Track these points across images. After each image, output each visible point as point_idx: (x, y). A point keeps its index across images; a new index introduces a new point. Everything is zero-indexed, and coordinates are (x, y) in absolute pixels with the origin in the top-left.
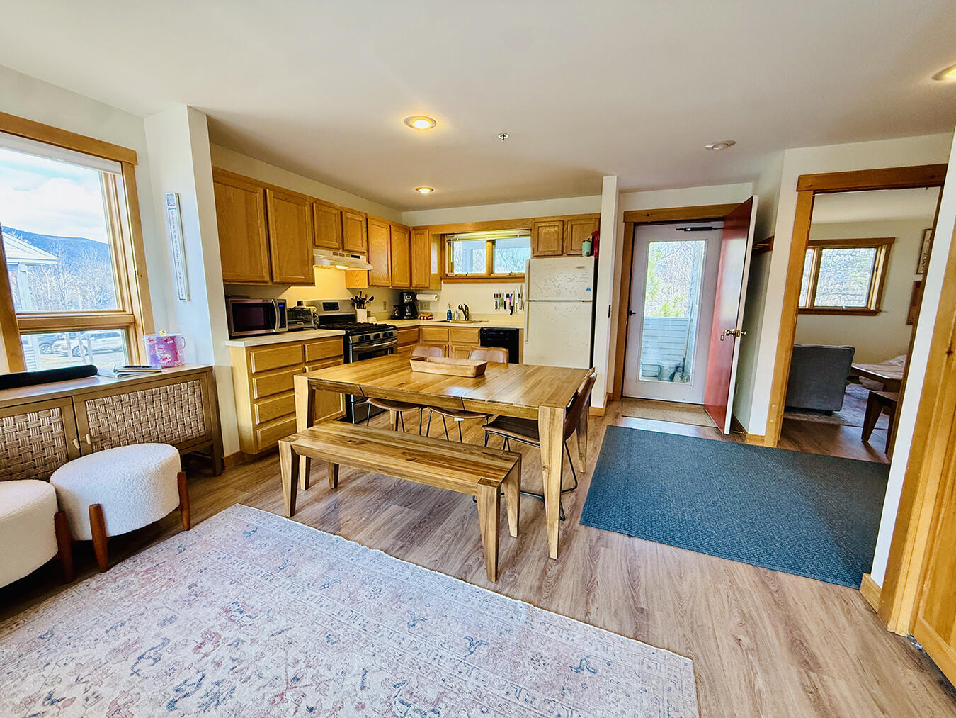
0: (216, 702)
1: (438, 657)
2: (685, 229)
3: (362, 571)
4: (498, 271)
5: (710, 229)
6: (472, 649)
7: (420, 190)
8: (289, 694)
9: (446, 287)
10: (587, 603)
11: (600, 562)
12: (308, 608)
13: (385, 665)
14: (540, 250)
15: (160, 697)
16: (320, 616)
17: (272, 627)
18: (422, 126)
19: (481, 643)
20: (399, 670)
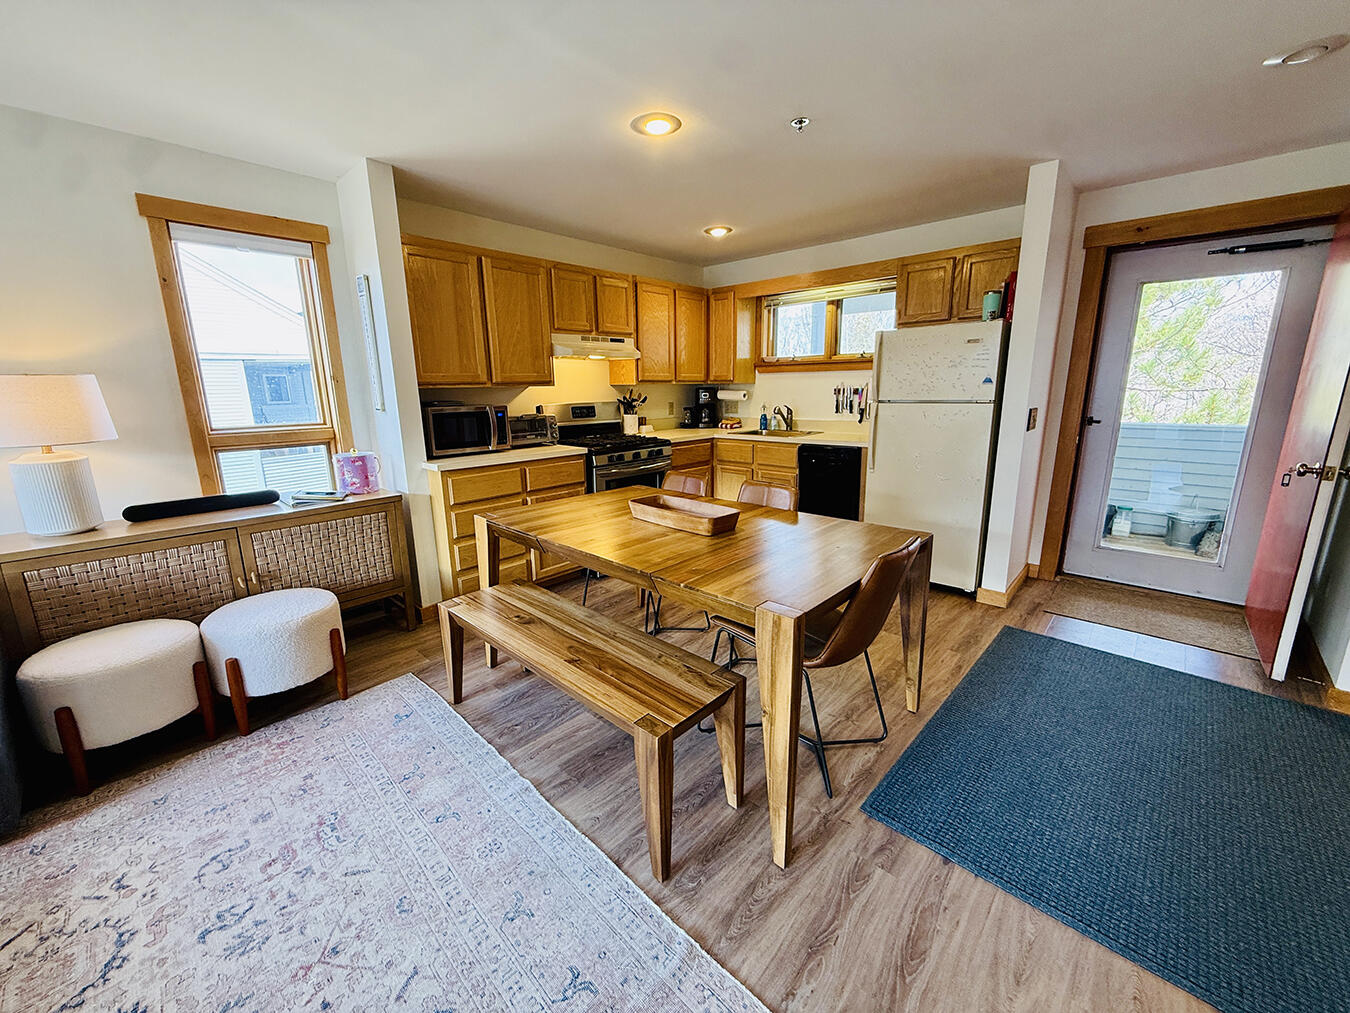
0: (242, 950)
1: (515, 987)
2: (1232, 251)
3: (493, 810)
4: (846, 350)
5: (1298, 244)
6: (569, 993)
7: (712, 232)
8: (317, 969)
9: (762, 379)
10: (799, 973)
11: (863, 898)
12: (404, 847)
13: (443, 972)
14: (910, 312)
15: (200, 920)
16: (410, 862)
17: (350, 862)
18: (658, 129)
19: (588, 987)
20: (455, 989)
